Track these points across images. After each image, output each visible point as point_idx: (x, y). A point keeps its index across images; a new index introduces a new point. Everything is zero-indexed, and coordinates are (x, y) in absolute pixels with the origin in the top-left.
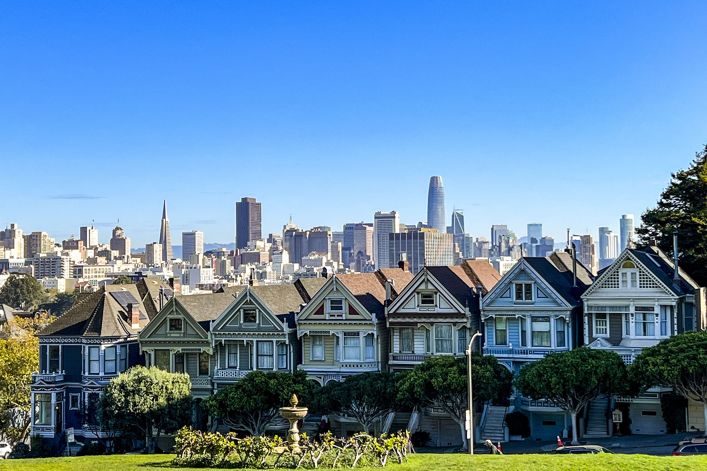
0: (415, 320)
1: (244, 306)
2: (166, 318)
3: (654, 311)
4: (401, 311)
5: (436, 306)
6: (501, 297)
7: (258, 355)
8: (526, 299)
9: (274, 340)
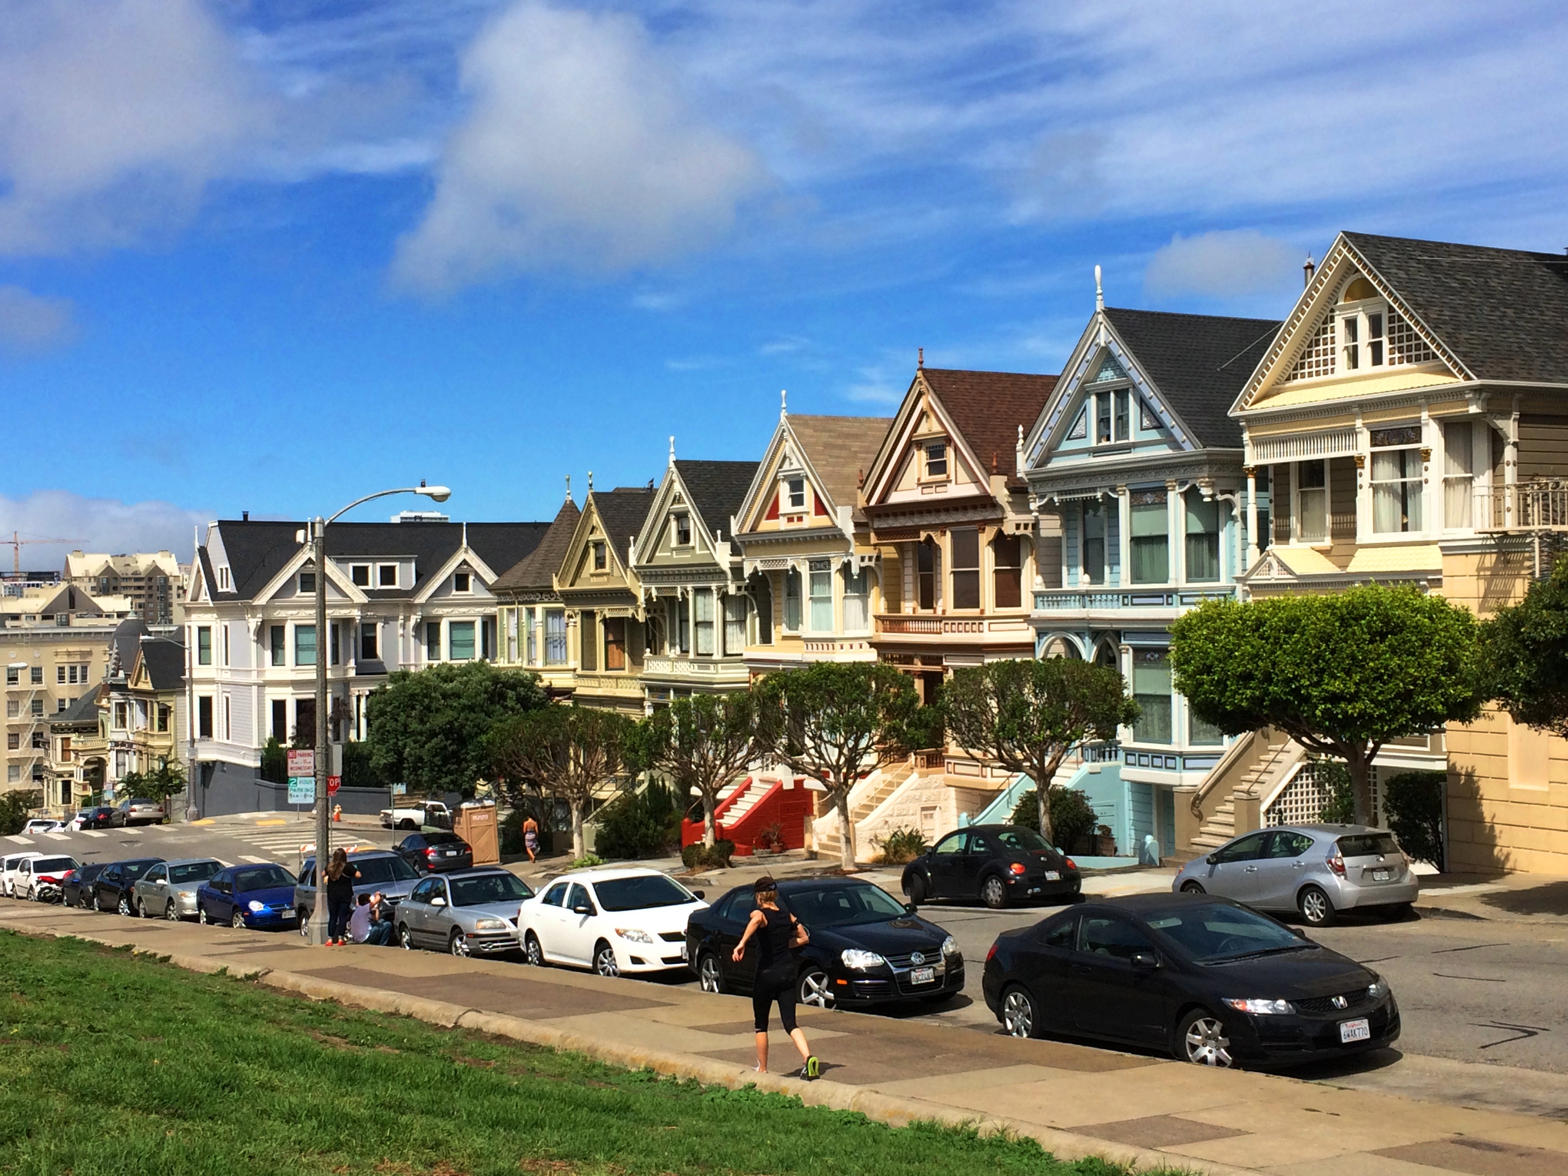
0: (916, 521)
1: (675, 506)
2: (588, 541)
3: (1419, 441)
4: (895, 498)
5: (948, 476)
6: (1069, 439)
7: (697, 624)
8: (1117, 439)
9: (714, 586)
